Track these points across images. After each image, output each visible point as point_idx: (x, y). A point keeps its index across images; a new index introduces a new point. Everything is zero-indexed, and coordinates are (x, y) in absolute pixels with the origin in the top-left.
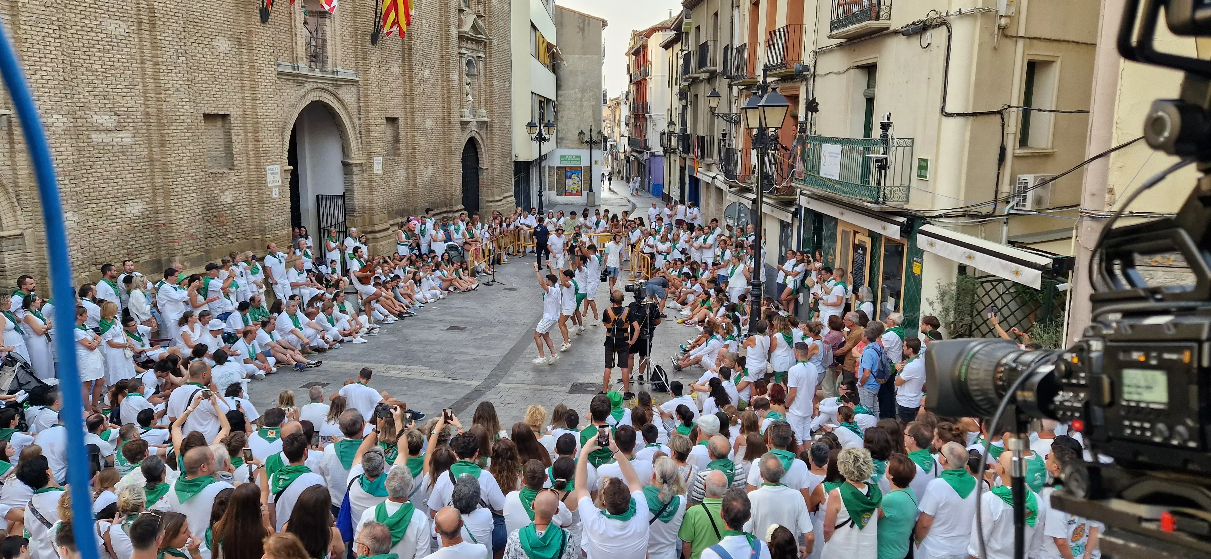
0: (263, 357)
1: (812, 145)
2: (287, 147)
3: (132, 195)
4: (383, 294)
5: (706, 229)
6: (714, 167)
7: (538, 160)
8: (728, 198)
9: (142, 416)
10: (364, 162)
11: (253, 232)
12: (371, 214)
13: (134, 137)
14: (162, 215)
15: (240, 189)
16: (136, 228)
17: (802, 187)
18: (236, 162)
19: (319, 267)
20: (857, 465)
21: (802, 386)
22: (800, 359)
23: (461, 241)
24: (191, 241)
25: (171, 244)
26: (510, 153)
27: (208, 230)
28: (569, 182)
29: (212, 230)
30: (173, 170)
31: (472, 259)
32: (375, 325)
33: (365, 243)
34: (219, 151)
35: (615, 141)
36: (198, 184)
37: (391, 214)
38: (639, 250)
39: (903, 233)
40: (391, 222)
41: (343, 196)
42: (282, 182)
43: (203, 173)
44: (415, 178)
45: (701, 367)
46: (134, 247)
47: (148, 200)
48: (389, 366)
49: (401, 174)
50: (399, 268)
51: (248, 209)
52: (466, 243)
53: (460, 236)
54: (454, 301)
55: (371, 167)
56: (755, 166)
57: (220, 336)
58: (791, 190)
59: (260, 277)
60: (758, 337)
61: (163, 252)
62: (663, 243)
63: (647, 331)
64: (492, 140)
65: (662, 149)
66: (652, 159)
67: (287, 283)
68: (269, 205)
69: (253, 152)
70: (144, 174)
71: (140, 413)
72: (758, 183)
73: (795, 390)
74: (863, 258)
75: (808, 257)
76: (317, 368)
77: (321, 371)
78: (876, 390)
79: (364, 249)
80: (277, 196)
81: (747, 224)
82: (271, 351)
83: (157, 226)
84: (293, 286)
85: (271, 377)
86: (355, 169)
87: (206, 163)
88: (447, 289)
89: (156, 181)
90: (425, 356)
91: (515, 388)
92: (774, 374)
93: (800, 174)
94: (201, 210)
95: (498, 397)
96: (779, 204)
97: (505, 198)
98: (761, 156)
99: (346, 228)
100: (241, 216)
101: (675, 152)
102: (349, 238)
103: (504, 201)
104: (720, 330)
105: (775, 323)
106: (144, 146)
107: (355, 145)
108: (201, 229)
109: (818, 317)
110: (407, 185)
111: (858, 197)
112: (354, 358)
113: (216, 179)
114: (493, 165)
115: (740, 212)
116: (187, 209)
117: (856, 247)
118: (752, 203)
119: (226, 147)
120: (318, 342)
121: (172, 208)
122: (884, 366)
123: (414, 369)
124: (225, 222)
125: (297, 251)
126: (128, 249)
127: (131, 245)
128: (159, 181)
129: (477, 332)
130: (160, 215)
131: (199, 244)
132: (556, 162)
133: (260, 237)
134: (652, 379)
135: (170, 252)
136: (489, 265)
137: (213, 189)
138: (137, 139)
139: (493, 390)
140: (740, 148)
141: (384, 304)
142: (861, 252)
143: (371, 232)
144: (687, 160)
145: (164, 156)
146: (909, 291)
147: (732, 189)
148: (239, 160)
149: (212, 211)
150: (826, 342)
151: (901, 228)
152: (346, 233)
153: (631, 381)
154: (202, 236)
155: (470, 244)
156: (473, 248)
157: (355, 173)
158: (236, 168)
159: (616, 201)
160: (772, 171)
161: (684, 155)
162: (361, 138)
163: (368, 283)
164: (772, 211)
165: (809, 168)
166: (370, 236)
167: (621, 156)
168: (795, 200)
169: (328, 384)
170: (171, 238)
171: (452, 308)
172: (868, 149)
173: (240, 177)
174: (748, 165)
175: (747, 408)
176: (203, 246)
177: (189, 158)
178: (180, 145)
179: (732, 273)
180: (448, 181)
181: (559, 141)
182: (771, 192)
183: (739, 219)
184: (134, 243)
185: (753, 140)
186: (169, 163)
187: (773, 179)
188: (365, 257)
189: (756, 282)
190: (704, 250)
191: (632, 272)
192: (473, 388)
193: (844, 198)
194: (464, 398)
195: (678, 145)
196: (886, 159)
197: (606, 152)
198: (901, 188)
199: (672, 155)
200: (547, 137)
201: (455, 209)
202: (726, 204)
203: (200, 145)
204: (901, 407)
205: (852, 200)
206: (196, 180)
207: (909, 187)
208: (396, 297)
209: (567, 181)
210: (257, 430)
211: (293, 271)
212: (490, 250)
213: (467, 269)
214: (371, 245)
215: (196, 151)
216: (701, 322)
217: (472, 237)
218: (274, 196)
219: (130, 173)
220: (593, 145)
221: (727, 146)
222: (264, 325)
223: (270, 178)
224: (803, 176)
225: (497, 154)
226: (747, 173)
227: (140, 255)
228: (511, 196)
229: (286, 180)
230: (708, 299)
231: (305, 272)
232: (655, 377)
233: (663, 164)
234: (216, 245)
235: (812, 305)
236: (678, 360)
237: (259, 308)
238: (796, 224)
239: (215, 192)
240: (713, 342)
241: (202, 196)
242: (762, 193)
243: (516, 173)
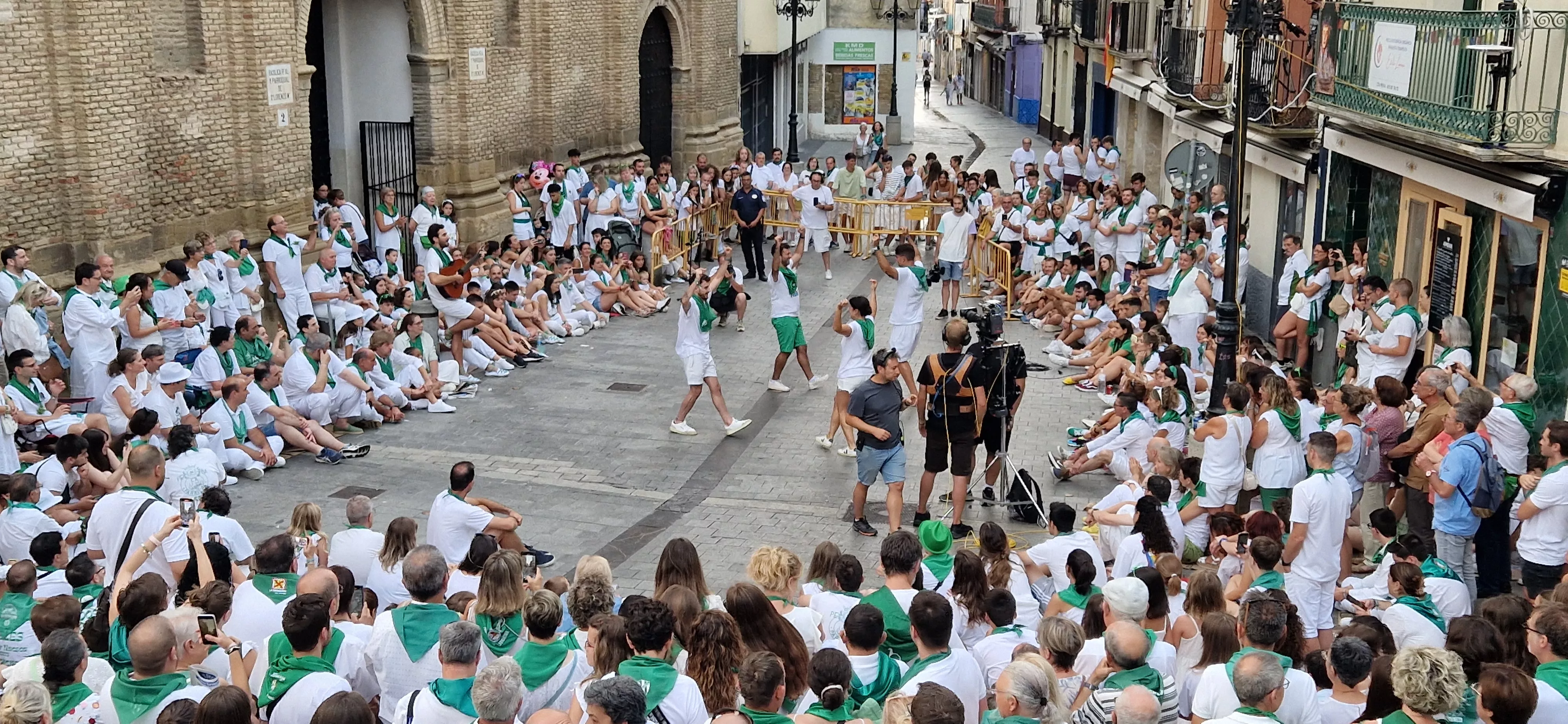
0: (261, 436)
1: (1353, 24)
2: (304, 28)
3: (15, 121)
4: (487, 317)
5: (1127, 195)
6: (1146, 67)
7: (790, 53)
8: (1173, 130)
9: (39, 544)
10: (449, 57)
11: (240, 194)
12: (464, 162)
13: (18, 9)
14: (73, 160)
15: (216, 110)
16: (24, 186)
17: (1330, 110)
18: (208, 58)
19: (366, 263)
20: (1436, 679)
21: (1320, 520)
22: (1317, 465)
23: (635, 215)
24: (127, 212)
25: (89, 217)
26: (734, 37)
27: (158, 190)
28: (850, 97)
29: (165, 189)
30: (92, 73)
31: (656, 250)
32: (471, 379)
33: (453, 217)
34: (178, 39)
35: (943, 12)
36: (138, 101)
37: (501, 162)
38: (990, 235)
39: (1540, 208)
40: (502, 176)
41: (411, 125)
42: (296, 98)
43: (147, 80)
44: (548, 89)
45: (1110, 474)
46: (20, 221)
47: (45, 130)
48: (496, 458)
49: (521, 81)
50: (517, 267)
51: (231, 149)
52: (646, 218)
53: (634, 205)
54: (623, 334)
55: (464, 68)
56: (1231, 66)
57: (180, 394)
58: (1306, 117)
59: (255, 281)
60: (1230, 419)
61: (74, 232)
62: (1039, 221)
63: (1001, 402)
64: (699, 12)
65: (1040, 28)
66: (1019, 48)
67: (306, 293)
68: (271, 141)
69: (241, 39)
70: (38, 82)
71: (36, 539)
72: (1236, 101)
73: (1304, 529)
74: (1452, 258)
75: (1337, 256)
76: (361, 460)
77: (370, 465)
78: (1472, 527)
79: (450, 230)
80: (286, 123)
81: (1212, 184)
82: (276, 424)
83: (64, 182)
84: (317, 299)
85: (275, 474)
86: (433, 71)
87: (153, 60)
88: (610, 310)
89: (59, 94)
90: (566, 441)
91: (738, 508)
92: (1258, 490)
93: (1325, 84)
94: (144, 150)
95: (706, 524)
96: (1281, 145)
97: (722, 128)
98: (1247, 49)
99: (416, 187)
100: (220, 162)
101: (1065, 35)
102: (420, 207)
103: (720, 136)
104: (1151, 400)
105: (1263, 391)
106: (37, 26)
107: (434, 23)
108: (146, 188)
109: (1355, 376)
110: (532, 102)
111: (1447, 133)
112: (431, 442)
113: (171, 90)
114: (700, 63)
115: (1197, 161)
116: (118, 149)
117: (1439, 236)
118: (1224, 142)
119: (189, 29)
120: (362, 409)
121: (90, 146)
122: (1490, 481)
123: (544, 466)
124: (190, 174)
125: (325, 232)
126: (9, 225)
127: (16, 218)
128: (65, 95)
129: (667, 396)
130: (68, 161)
131: (142, 216)
132: (825, 56)
133: (254, 203)
134: (1010, 497)
135: (87, 231)
136: (690, 263)
137: (167, 110)
138: (24, 13)
139: (695, 511)
140: (1201, 29)
141: (487, 336)
142: (1450, 246)
143: (463, 196)
144: (1091, 52)
145: (74, 46)
146: (1548, 328)
147: (1183, 114)
148: (215, 54)
149: (164, 153)
150: (1367, 430)
151: (1536, 199)
152: (415, 197)
153: (968, 499)
154: (147, 201)
155: (654, 222)
156: (659, 229)
157: (432, 79)
158: (208, 70)
159: (944, 134)
160: (1265, 79)
161: (1084, 42)
162: (445, 9)
163: (458, 296)
164: (1265, 159)
165: (1344, 72)
166: (461, 204)
167: (956, 43)
168: (1313, 137)
169: (380, 491)
170: (88, 205)
171: (617, 346)
172: (1471, 34)
173: (216, 87)
174: (1216, 63)
175: (1202, 560)
176: (148, 221)
177: (121, 50)
178: (104, 24)
179: (1175, 286)
180: (612, 95)
181: (831, 12)
182: (1264, 121)
183: (1194, 176)
184: (21, 213)
185: (1230, 15)
186: (84, 60)
187: (1269, 93)
188: (452, 243)
189: (1228, 306)
190: (1121, 237)
191: (974, 280)
192: (657, 505)
193: (1417, 135)
194: (639, 525)
195: (1073, 21)
196: (1510, 53)
197: (925, 35)
198: (1540, 115)
199: (1060, 40)
200: (808, 6)
201: (625, 150)
202: (1169, 144)
203: (140, 24)
204: (1528, 564)
205: (1434, 139)
206: (134, 92)
207: (1557, 112)
208: (509, 323)
209: (846, 93)
210: (249, 578)
211: (315, 270)
212: (692, 233)
213: (644, 268)
214: (462, 220)
215: (133, 36)
216: (1113, 383)
217: (658, 206)
218: (281, 125)
219: (10, 79)
220: (900, 22)
221: (1174, 25)
222: (259, 375)
223: (272, 90)
224: (1331, 87)
225: (708, 39)
226: (1215, 81)
227: (33, 237)
228: (736, 125)
229: (302, 94)
230: (1128, 336)
231: (338, 272)
232: (1016, 493)
233: (1040, 58)
234: (172, 219)
235: (1341, 355)
236: (1064, 459)
237: (252, 341)
238: (1314, 186)
239: (171, 116)
240: (1134, 425)
241: (146, 125)
242: (1245, 122)
243: (745, 78)
